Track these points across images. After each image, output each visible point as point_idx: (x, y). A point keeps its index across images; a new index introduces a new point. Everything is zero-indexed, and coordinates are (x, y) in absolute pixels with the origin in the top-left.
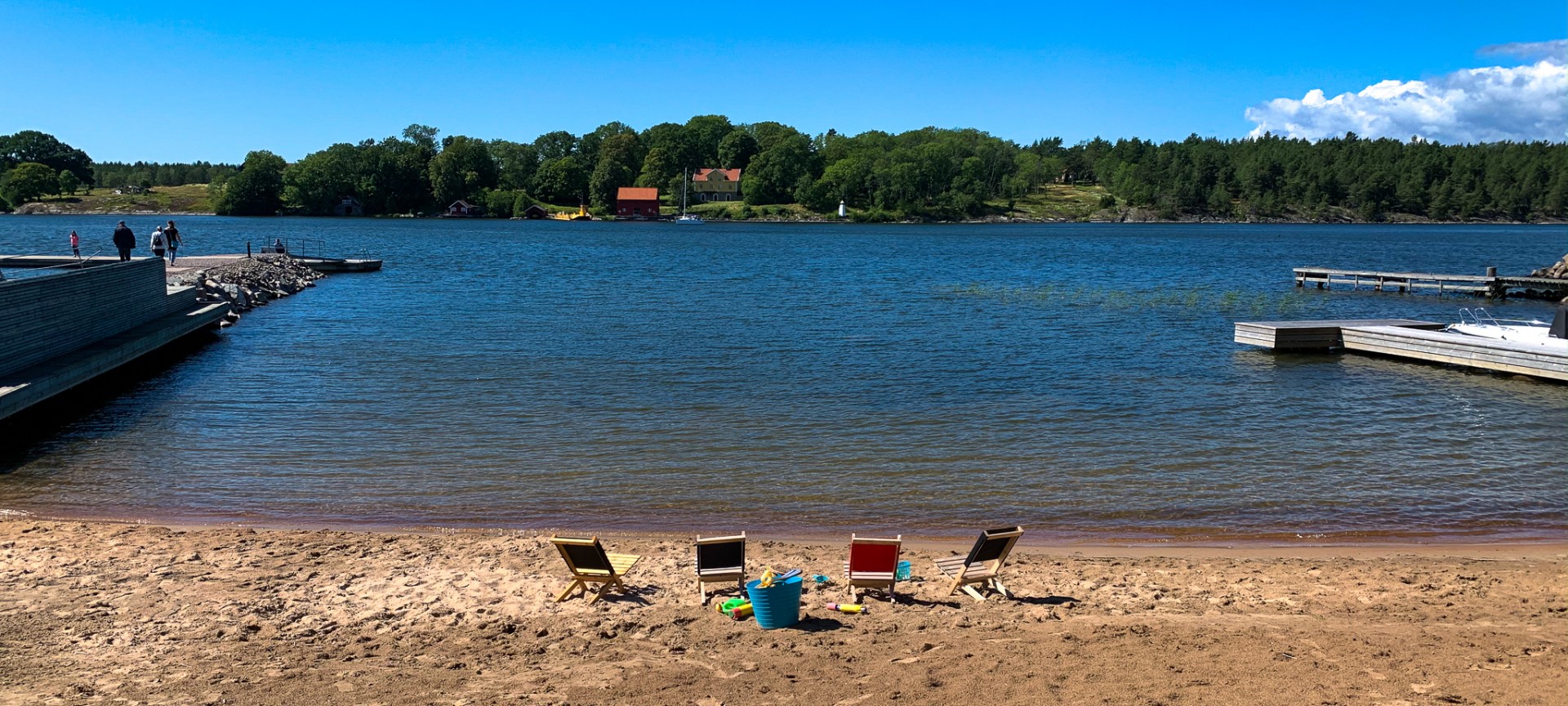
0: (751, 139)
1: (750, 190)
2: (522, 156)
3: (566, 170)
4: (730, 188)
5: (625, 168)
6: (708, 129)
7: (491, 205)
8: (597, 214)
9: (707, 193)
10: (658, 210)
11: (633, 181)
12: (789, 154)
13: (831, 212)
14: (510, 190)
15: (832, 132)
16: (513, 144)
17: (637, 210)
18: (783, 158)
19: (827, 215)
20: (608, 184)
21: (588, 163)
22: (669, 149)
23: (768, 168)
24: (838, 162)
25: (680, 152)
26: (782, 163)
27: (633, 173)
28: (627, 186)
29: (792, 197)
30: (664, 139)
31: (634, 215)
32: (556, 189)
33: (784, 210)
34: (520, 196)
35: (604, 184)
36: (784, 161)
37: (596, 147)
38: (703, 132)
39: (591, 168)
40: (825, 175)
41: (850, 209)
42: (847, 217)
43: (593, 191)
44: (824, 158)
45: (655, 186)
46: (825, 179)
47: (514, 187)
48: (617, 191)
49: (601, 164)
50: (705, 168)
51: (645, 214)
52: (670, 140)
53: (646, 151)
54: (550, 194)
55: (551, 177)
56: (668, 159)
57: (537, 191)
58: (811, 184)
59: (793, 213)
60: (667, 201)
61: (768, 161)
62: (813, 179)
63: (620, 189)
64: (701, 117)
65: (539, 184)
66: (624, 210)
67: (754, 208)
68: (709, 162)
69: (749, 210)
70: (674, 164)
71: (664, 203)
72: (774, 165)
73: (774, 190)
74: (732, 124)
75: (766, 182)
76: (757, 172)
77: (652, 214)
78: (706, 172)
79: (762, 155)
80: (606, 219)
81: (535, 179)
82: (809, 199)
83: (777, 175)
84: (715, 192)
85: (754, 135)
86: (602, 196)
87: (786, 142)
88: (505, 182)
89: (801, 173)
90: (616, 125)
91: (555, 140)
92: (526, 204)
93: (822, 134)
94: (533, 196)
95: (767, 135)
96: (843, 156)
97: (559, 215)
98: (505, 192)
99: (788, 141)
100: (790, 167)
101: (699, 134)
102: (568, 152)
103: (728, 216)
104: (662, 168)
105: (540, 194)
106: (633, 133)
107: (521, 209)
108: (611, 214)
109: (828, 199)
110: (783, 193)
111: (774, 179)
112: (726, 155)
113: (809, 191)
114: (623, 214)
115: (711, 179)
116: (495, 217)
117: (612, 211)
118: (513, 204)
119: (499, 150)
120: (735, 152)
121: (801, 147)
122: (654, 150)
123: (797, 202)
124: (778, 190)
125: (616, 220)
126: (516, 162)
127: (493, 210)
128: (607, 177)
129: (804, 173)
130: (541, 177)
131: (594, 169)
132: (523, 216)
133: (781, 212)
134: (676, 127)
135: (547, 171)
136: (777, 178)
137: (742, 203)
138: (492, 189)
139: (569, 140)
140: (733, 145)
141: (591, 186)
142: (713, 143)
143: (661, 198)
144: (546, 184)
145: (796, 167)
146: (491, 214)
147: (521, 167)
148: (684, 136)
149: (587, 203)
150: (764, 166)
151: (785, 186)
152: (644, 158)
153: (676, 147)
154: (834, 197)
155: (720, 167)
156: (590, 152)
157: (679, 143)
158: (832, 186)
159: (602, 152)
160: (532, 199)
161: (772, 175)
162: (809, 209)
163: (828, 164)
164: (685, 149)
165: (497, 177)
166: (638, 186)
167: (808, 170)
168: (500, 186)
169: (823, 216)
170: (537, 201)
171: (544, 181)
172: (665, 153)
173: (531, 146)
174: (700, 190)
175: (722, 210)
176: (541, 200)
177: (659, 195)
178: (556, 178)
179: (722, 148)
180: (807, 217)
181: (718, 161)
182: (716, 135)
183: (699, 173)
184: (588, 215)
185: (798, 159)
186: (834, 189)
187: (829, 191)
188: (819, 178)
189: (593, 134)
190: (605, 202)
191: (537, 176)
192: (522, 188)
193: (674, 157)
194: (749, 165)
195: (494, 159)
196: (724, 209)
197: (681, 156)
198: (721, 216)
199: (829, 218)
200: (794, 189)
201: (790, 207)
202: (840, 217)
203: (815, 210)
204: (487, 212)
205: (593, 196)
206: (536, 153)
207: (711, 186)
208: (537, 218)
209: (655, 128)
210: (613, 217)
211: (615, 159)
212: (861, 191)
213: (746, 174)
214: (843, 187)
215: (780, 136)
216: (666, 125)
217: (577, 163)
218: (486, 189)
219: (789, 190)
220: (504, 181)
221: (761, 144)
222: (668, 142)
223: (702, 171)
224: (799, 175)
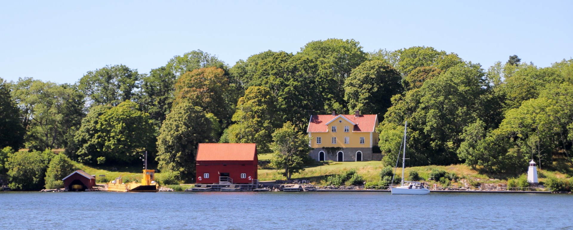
0: (392, 71)
1: (392, 145)
2: (61, 101)
3: (124, 120)
4: (362, 141)
5: (209, 115)
6: (331, 59)
7: (12, 173)
8: (167, 182)
9: (328, 150)
10: (255, 176)
11: (220, 134)
12: (449, 93)
13: (516, 176)
14: (42, 150)
15: (514, 60)
16: (49, 85)
17: (225, 176)
18: (441, 98)
19: (510, 181)
20: (184, 139)
21: (155, 109)
22: (272, 87)
23: (418, 113)
24: (524, 103)
25: (288, 93)
26: (439, 106)
27: (221, 122)
28: (211, 141)
29: (454, 155)
30: (265, 73)
31: (221, 183)
32: (108, 147)
33: (442, 175)
34: (56, 159)
35: (179, 138)
36: (442, 103)
37: (167, 87)
38: (323, 63)
39: (160, 116)
40: (504, 122)
41: (545, 172)
42: (541, 184)
43: (161, 148)
44: (503, 98)
45: (253, 140)
46: (504, 128)
47: (47, 146)
48: (197, 148)
49: (175, 110)
50: (324, 113)
51: (237, 181)
52: (275, 74)
53: (240, 91)
54: (100, 154)
55: (102, 131)
56: (271, 103)
57: (82, 151)
58: (484, 136)
59: (456, 179)
60: (269, 162)
61: (418, 102)
62: (486, 128)
63: (201, 146)
64: (321, 42)
65: (84, 141)
66: (206, 176)
67: (397, 171)
68: (330, 106)
69: (390, 174)
70: (280, 109)
71: (265, 164)
72: (426, 108)
73: (427, 145)
74: (365, 51)
75: (416, 134)
76: (402, 119)
77: (246, 181)
78: (326, 120)
79: (409, 95)
80: (180, 190)
81: (79, 134)
82: (482, 157)
83: (431, 122)
84: (339, 149)
85: (396, 66)
86: (174, 155)
87: (444, 77)
88: (36, 138)
89: (468, 120)
90: (198, 55)
91: (110, 77)
92: (65, 168)
93: (499, 64)
94: (75, 158)
95: (415, 66)
96: (531, 94)
97: (110, 184)
98: (35, 153)
99: (448, 75)
100: (452, 112)
101: (316, 66)
102: (128, 95)
103: (359, 183)
104: (262, 115)
105: (85, 155)
106: (222, 67)
107: (56, 178)
108: (187, 182)
109: (511, 158)
110: (441, 149)
111: (427, 128)
112: (356, 95)
113: (481, 145)
114: (204, 181)
115: (334, 130)
116: (17, 190)
117: (188, 177)
118: (44, 170)
119: (28, 94)
120: (369, 90)
121: (468, 82)
122: (252, 90)
123: (463, 161)
124: (433, 144)
125: (194, 191)
126: (53, 110)
127: (15, 179)
128: (183, 129)
129: (473, 120)
130: (88, 131)
131: (164, 118)
132: (59, 187)
133: (438, 177)
134: (285, 57)
135: (96, 122)
136: (432, 128)
137: (379, 164)
138: (16, 149)
139: (129, 76)
140: (366, 80)
141: (159, 142)
142: (337, 78)
143: (261, 157)
144: (95, 140)
145: (460, 111)
146: (12, 185)
147: (59, 117)
148: (295, 69)
149: (153, 165)
150: (411, 110)
151: (444, 138)
152: (236, 102)
153: (283, 85)
154: (520, 156)
155: (347, 112)
156: (159, 94)
157: (288, 80)
158: (516, 138)
159: (175, 95)
160: (73, 163)
161: (424, 123)
162: (482, 172)
163: (509, 106)
164: (295, 87)
165: (24, 131)
166: (227, 142)
167: (480, 116)
168: (27, 144)
169: (503, 182)
170: (80, 165)
171: (92, 136)
172: (267, 93)
173: (74, 88)
174: (316, 146)
175: (350, 175)
176: (86, 163)
177: (257, 153)
178: (109, 132)
179: (351, 84)
180: (478, 185)
181: (344, 104)
182: (341, 67)
183: (316, 120)
184: (153, 183)
185: (464, 100)
186: (519, 142)
187: (511, 146)
188: (497, 127)
189: (163, 69)
190: (179, 164)
191: (82, 128)
192: (59, 146)
193: (280, 99)
194: (391, 109)
195: (21, 106)
196: (352, 173)
197: (290, 97)
198: (348, 184)
199: (513, 186)
200: (458, 142)
201: (451, 169)
202: (530, 184)
203: (491, 173)
204: (7, 182)
205: (162, 155)
206: (81, 97)
207: (334, 140)
208: (80, 190)
209: (254, 59)
210: (190, 186)
211: (196, 104)
212: (561, 145)
213: (385, 122)
214: (533, 139)
215: (435, 66)
216: (269, 54)
217: (140, 109)
218: (7, 149)
219: (450, 144)
220: (34, 137)
221: (407, 78)
222: (271, 78)
223: (321, 117)
224: (465, 122)
